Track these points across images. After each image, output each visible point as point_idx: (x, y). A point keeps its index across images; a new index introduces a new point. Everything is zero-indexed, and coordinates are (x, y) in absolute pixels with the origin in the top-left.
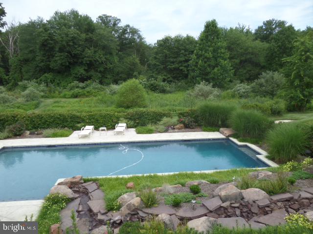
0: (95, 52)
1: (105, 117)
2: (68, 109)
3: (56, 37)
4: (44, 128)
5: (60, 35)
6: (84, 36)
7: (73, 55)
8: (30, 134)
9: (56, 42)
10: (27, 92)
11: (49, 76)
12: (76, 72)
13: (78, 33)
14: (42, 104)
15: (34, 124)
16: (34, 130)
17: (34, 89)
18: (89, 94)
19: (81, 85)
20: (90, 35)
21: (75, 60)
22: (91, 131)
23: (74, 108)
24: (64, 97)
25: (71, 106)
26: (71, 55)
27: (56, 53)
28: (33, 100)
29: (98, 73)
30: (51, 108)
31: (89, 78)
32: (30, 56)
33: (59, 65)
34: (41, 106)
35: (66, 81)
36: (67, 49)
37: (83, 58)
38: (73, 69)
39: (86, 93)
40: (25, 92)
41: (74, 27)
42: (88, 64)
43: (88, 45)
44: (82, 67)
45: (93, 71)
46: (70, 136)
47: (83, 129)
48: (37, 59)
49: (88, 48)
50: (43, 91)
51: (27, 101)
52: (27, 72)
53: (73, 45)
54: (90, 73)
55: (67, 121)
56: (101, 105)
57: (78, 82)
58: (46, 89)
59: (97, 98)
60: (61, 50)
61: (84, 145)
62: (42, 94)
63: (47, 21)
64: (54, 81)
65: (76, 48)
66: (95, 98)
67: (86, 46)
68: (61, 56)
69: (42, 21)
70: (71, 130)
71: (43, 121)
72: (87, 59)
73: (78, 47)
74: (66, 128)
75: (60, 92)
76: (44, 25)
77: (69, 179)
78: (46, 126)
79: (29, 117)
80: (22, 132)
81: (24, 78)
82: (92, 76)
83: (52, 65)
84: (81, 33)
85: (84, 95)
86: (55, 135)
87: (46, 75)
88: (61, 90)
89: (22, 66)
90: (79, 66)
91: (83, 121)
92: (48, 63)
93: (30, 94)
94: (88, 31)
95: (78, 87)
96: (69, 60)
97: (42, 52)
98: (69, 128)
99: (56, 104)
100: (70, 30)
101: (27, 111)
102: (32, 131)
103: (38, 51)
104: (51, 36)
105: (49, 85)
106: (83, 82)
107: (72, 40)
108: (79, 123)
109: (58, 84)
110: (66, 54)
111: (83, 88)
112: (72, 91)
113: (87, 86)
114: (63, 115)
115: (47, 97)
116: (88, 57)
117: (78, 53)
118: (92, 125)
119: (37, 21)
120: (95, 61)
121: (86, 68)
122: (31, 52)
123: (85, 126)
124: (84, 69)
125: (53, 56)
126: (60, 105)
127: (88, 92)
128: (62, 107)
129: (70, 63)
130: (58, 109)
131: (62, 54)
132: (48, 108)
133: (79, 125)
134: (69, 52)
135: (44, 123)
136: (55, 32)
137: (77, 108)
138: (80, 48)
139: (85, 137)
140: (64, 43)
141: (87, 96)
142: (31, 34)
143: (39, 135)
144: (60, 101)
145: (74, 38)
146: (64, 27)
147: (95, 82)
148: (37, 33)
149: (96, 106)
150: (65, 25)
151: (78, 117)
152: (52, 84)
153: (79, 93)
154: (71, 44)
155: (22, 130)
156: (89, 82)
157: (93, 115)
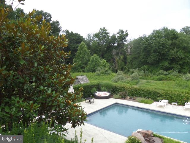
0: (177, 51)
1: (177, 96)
2: (154, 87)
3: (152, 44)
4: (137, 96)
5: (155, 43)
6: (170, 42)
7: (162, 54)
8: (130, 98)
9: (152, 47)
10: (133, 75)
11: (146, 66)
12: (162, 64)
13: (166, 41)
14: (140, 83)
15: (133, 93)
16: (132, 97)
17: (136, 74)
18: (170, 79)
19: (165, 73)
20: (174, 41)
21: (163, 57)
22: (166, 104)
23: (158, 87)
24: (153, 79)
25: (156, 85)
26: (160, 54)
27: (151, 54)
28: (135, 80)
29: (178, 65)
30: (144, 85)
31: (171, 68)
32: (137, 56)
33: (153, 60)
34: (139, 83)
35: (156, 70)
36: (158, 51)
37: (168, 56)
38: (161, 63)
39: (167, 78)
40: (132, 75)
41: (164, 37)
42: (171, 59)
43: (172, 48)
44: (167, 62)
45: (174, 64)
46: (152, 104)
47: (160, 102)
48: (141, 57)
49: (172, 50)
50: (142, 75)
51: (132, 80)
52: (135, 64)
53: (162, 48)
54: (172, 66)
55: (151, 95)
56: (178, 87)
57: (163, 71)
58: (143, 74)
59: (175, 82)
60: (155, 51)
61: (160, 112)
62: (141, 77)
63: (148, 36)
64: (148, 69)
65: (164, 50)
66: (173, 82)
67: (171, 48)
68: (154, 55)
69: (145, 36)
70: (153, 100)
71: (137, 92)
72: (171, 56)
73: (165, 49)
74: (150, 99)
75: (151, 77)
76: (146, 38)
77: (144, 131)
78: (138, 95)
79: (130, 89)
80: (126, 96)
81: (133, 67)
82: (174, 67)
83: (149, 60)
84: (169, 40)
85: (166, 80)
86: (142, 102)
87: (144, 66)
88: (152, 75)
89: (133, 61)
90: (165, 61)
91: (161, 96)
92: (146, 59)
93: (134, 76)
94: (173, 39)
95: (162, 74)
96: (159, 57)
97: (143, 53)
98: (152, 99)
99: (148, 83)
100: (161, 39)
101: (132, 85)
102: (131, 97)
103: (142, 53)
104: (149, 44)
105: (145, 72)
106: (167, 71)
107: (162, 45)
108: (158, 97)
109: (151, 71)
110: (157, 53)
111: (166, 75)
112: (159, 76)
113: (169, 73)
114: (149, 91)
115: (143, 79)
116: (172, 55)
117: (165, 53)
118: (167, 100)
119: (143, 36)
120: (177, 57)
121: (170, 62)
122: (138, 53)
123: (162, 100)
124: (169, 63)
125: (149, 55)
126: (150, 84)
127: (169, 78)
128: (151, 85)
129: (159, 59)
130: (148, 86)
131: (155, 54)
132: (143, 85)
133: (158, 98)
134: (159, 53)
135: (138, 94)
136: (152, 41)
137: (160, 87)
138: (167, 49)
139: (161, 107)
140: (157, 47)
141: (168, 80)
142: (139, 44)
143: (134, 100)
144: (151, 82)
145: (163, 44)
146: (157, 38)
147: (175, 71)
148: (142, 43)
149: (173, 88)
150: (158, 37)
151: (158, 93)
152: (147, 71)
153: (163, 77)
154: (161, 47)
155: (126, 95)
156: (171, 71)
157: (168, 93)
